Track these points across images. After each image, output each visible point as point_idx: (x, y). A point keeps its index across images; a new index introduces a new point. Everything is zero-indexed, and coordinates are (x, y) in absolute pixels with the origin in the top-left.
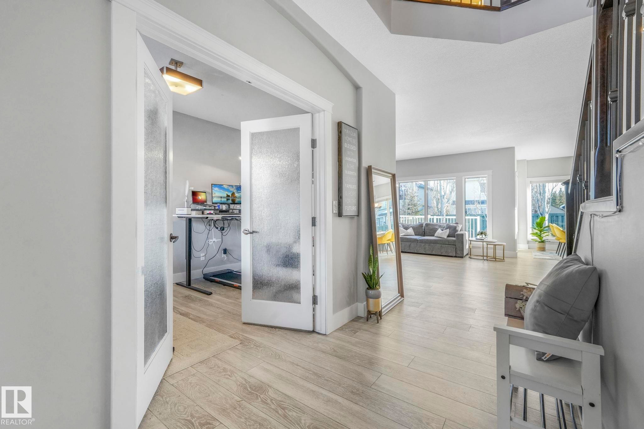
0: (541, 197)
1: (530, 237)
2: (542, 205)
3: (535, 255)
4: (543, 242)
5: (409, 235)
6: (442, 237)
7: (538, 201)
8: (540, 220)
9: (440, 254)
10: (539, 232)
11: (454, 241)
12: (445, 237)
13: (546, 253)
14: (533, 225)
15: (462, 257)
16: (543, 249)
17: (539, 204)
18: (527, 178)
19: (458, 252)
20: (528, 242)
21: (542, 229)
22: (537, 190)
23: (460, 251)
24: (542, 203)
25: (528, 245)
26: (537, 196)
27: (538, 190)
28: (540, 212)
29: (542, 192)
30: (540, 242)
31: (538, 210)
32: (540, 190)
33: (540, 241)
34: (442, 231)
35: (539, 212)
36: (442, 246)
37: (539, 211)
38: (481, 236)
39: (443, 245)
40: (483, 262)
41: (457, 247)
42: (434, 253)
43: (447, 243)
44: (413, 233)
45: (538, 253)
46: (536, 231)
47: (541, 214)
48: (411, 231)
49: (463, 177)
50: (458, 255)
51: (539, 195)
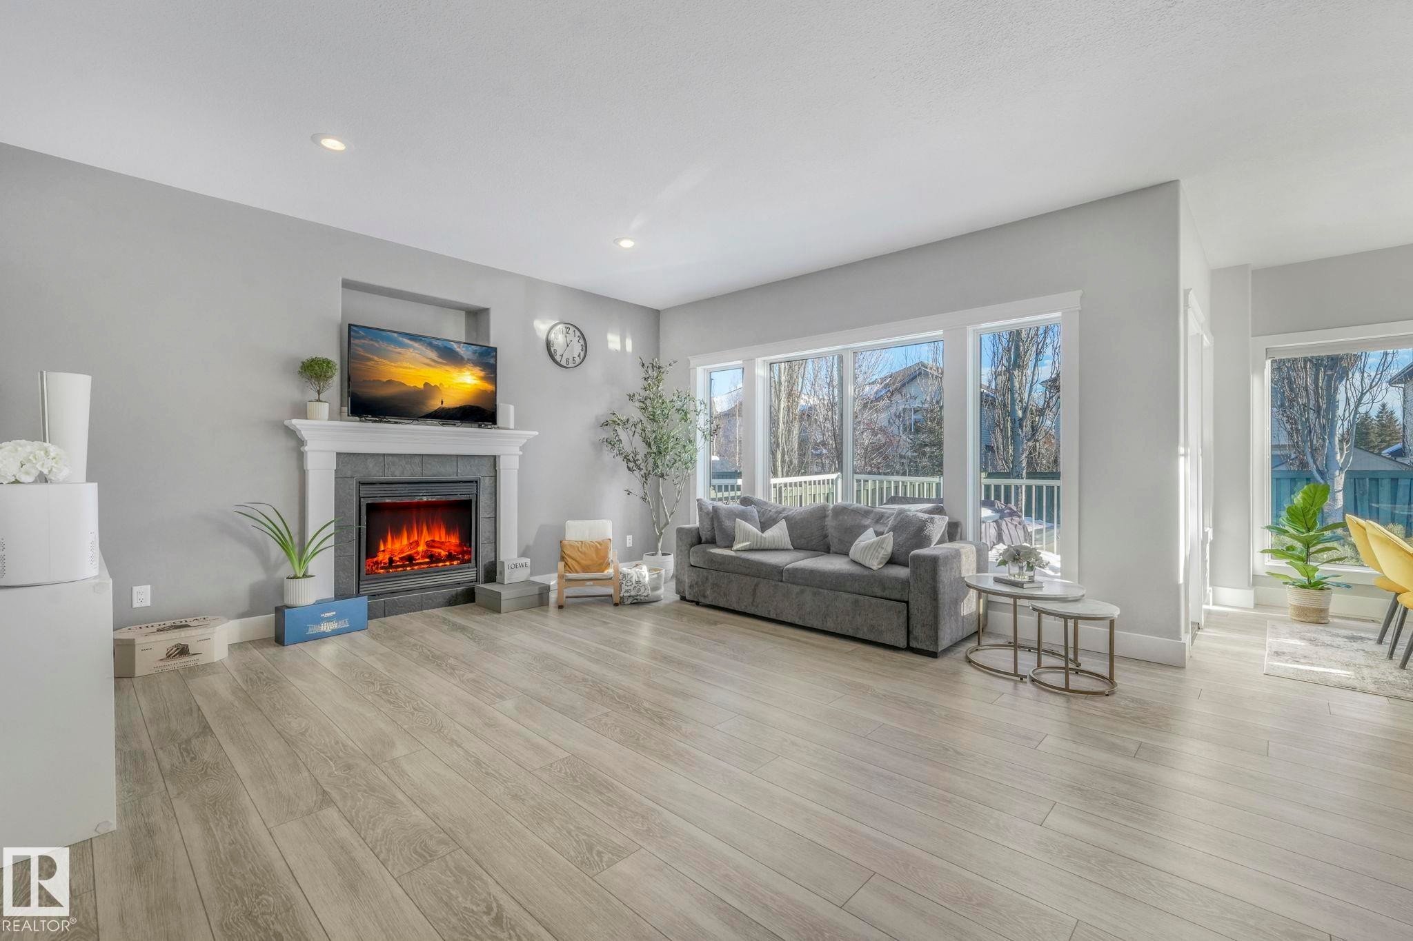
0: (1320, 423)
1: (1263, 563)
2: (1323, 446)
3: (1277, 653)
4: (1317, 586)
5: (766, 547)
6: (863, 563)
7: (1310, 432)
8: (1304, 499)
9: (851, 633)
10: (1299, 545)
11: (905, 583)
12: (875, 565)
13: (1327, 639)
14: (1276, 516)
15: (934, 655)
16: (1316, 616)
17: (1315, 442)
18: (1253, 336)
19: (918, 631)
20: (1255, 581)
21: (1312, 533)
22: (1309, 400)
23: (923, 626)
24: (1324, 440)
25: (1251, 592)
26: (1307, 419)
27: (1312, 402)
28: (1317, 467)
29: (1324, 406)
30: (1303, 587)
31: (1311, 461)
32: (1318, 402)
33: (1305, 579)
34: (876, 539)
35: (1312, 467)
36: (856, 602)
37: (1315, 463)
38: (1015, 570)
39: (861, 598)
40: (1015, 688)
41: (913, 611)
42: (830, 626)
43: (879, 592)
44: (787, 542)
45: (1292, 635)
46: (1289, 541)
47: (1322, 474)
48: (779, 532)
49: (970, 329)
50: (919, 646)
51: (1312, 416)
